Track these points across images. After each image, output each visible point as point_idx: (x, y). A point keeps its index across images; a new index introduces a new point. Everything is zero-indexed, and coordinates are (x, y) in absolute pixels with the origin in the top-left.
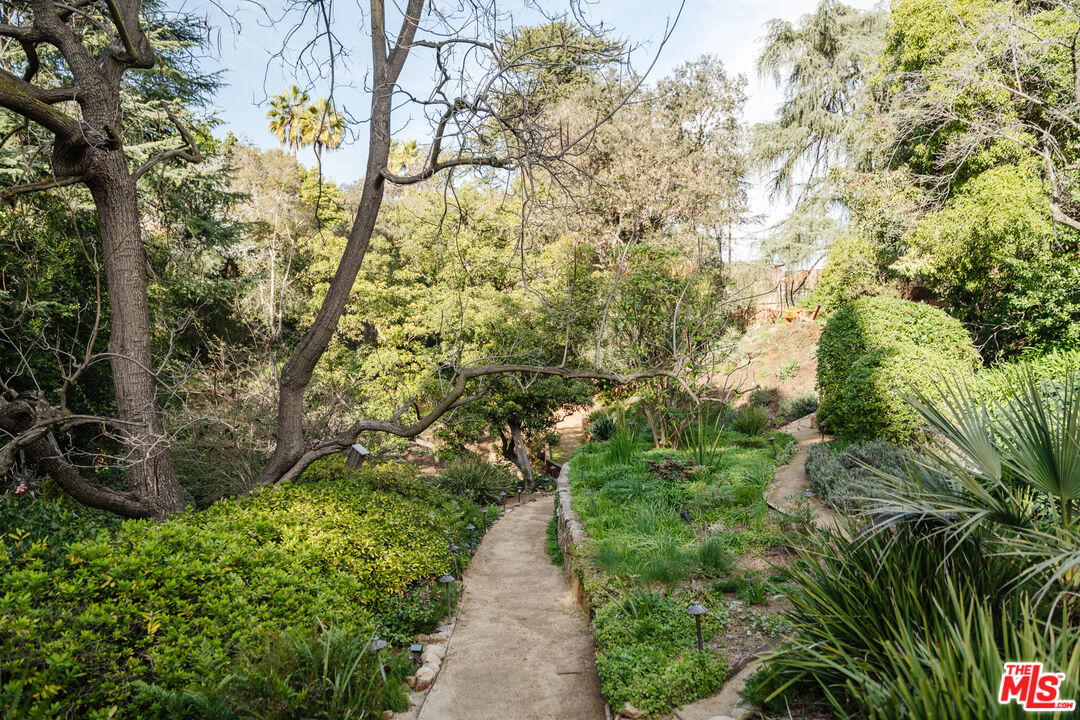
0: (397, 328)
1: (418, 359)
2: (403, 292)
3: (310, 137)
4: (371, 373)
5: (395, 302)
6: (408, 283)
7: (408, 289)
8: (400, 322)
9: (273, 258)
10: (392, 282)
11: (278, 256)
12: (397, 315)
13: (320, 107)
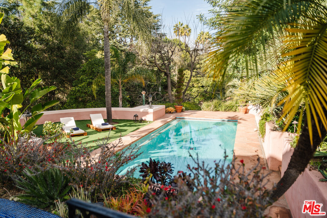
0: (197, 85)
1: (201, 89)
2: (199, 78)
3: (183, 34)
4: (193, 92)
5: (197, 80)
6: (200, 77)
7: (200, 78)
8: (198, 84)
9: (177, 68)
10: (197, 77)
11: (178, 68)
12: (197, 83)
13: (185, 26)
